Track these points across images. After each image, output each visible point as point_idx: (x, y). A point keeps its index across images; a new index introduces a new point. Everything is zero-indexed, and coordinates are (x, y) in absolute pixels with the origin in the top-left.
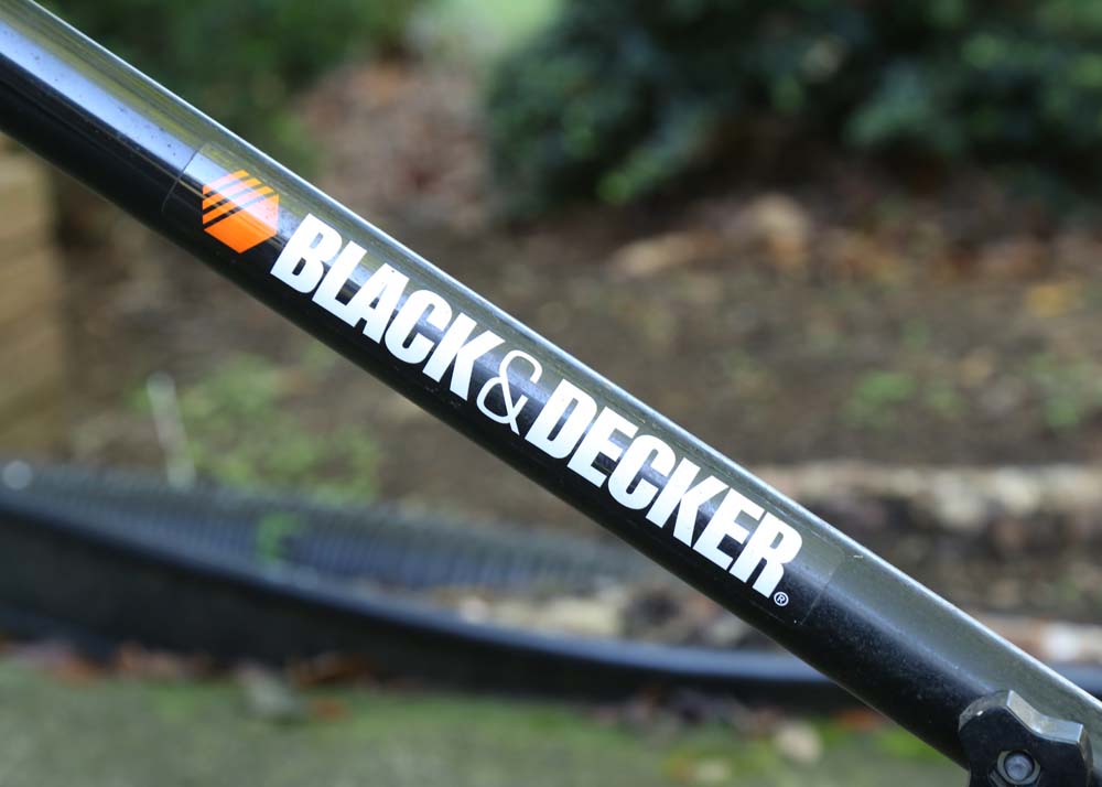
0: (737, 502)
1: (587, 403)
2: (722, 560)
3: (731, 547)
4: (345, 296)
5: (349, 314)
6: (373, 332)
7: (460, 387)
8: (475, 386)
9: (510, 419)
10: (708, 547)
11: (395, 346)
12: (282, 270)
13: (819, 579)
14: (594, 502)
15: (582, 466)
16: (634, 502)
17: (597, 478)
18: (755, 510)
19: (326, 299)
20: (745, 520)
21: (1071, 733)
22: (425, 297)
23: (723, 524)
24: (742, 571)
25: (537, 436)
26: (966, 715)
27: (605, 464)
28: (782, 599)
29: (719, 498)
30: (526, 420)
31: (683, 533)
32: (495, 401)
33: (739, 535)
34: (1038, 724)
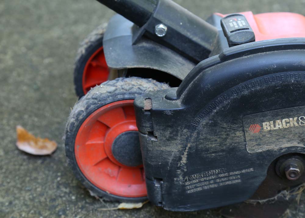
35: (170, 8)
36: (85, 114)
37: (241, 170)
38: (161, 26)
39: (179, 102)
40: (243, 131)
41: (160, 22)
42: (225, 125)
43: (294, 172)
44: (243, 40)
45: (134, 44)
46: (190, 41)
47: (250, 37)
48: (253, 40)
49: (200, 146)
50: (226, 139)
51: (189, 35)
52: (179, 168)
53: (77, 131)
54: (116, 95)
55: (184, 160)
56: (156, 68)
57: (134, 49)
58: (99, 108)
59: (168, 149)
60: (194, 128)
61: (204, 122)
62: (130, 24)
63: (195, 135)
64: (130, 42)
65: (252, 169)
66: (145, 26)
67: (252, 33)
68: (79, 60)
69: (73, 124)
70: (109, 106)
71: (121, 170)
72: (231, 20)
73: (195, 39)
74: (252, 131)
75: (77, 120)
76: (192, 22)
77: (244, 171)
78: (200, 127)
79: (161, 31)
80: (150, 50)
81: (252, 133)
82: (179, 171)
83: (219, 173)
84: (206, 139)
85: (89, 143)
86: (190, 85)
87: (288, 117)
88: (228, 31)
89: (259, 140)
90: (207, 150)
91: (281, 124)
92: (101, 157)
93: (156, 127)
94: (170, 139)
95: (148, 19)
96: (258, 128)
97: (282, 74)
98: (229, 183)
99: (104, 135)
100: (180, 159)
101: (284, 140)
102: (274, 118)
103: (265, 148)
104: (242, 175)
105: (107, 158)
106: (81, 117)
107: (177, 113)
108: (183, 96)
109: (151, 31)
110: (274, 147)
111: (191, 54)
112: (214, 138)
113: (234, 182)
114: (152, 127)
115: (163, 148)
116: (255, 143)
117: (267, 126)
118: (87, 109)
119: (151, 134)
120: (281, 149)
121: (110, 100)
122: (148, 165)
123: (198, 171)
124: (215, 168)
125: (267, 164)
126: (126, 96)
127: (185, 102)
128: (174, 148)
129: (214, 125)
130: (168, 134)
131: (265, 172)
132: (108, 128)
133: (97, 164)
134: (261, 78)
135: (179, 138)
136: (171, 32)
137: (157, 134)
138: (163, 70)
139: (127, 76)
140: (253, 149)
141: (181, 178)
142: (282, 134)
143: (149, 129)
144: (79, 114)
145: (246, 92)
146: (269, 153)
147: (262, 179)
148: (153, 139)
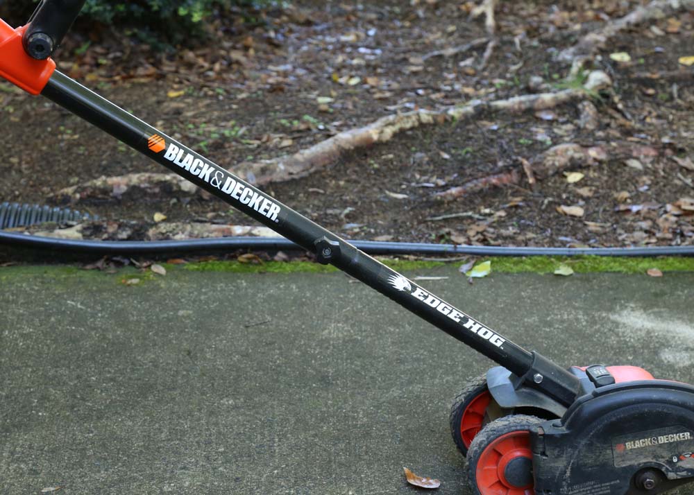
0: (266, 201)
1: (234, 182)
2: (264, 213)
3: (266, 211)
4: (181, 161)
5: (181, 165)
6: (187, 169)
7: (207, 179)
8: (210, 179)
9: (218, 186)
10: (261, 211)
11: (192, 172)
12: (166, 156)
13: (285, 217)
14: (236, 203)
15: (234, 195)
16: (245, 202)
17: (237, 198)
18: (270, 203)
19: (177, 162)
20: (268, 205)
21: (337, 243)
22: (197, 160)
23: (264, 206)
24: (268, 216)
25: (224, 189)
26: (316, 242)
27: (239, 195)
28: (277, 221)
29: (263, 201)
30: (221, 186)
31: (256, 208)
32: (215, 182)
33: (268, 208)
34: (331, 243)
35: (543, 362)
36: (486, 443)
37: (610, 481)
38: (539, 375)
39: (564, 428)
40: (612, 449)
41: (537, 372)
42: (599, 445)
43: (650, 483)
44: (607, 383)
45: (516, 390)
46: (560, 387)
47: (612, 381)
48: (614, 382)
49: (581, 462)
50: (599, 456)
51: (559, 381)
52: (565, 480)
53: (479, 457)
54: (511, 427)
55: (568, 474)
56: (538, 406)
57: (517, 393)
58: (497, 437)
59: (556, 465)
60: (576, 447)
61: (583, 442)
62: (509, 373)
63: (577, 452)
64: (513, 389)
65: (618, 481)
66: (526, 375)
67: (613, 378)
68: (459, 408)
69: (476, 451)
70: (505, 436)
71: (510, 491)
72: (594, 369)
73: (564, 385)
74: (618, 450)
75: (480, 448)
76: (560, 372)
77: (612, 483)
78: (581, 447)
79: (539, 379)
80: (530, 394)
81: (618, 452)
82: (564, 483)
83: (594, 484)
84: (585, 456)
85: (486, 468)
86: (572, 415)
87: (644, 438)
88: (594, 377)
89: (623, 456)
90: (585, 465)
91: (639, 444)
92: (494, 480)
93: (547, 448)
94: (558, 456)
95: (527, 370)
96: (623, 447)
97: (639, 405)
98: (601, 493)
99: (497, 463)
100: (565, 472)
101: (642, 457)
102: (634, 439)
103: (628, 463)
104: (610, 485)
105: (499, 482)
106: (483, 446)
107: (563, 436)
108: (566, 424)
109: (530, 379)
110: (634, 463)
111: (561, 396)
112: (590, 455)
113: (605, 492)
114: (544, 448)
115: (552, 465)
116: (620, 459)
117: (629, 445)
118: (488, 438)
119: (543, 454)
120: (640, 464)
121: (505, 431)
122: (539, 480)
123: (577, 483)
124: (592, 480)
125: (630, 476)
126: (519, 428)
127: (568, 428)
128: (561, 464)
129: (590, 445)
130: (556, 452)
131: (628, 484)
132: (500, 455)
133: (490, 487)
134: (624, 408)
135: (564, 456)
136: (545, 379)
137: (548, 453)
138: (544, 408)
139: (515, 414)
140: (619, 464)
141: (566, 488)
142: (640, 452)
143: (541, 450)
144: (481, 443)
145: (614, 419)
146: (631, 467)
147: (626, 489)
148: (544, 458)
